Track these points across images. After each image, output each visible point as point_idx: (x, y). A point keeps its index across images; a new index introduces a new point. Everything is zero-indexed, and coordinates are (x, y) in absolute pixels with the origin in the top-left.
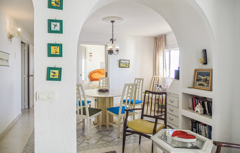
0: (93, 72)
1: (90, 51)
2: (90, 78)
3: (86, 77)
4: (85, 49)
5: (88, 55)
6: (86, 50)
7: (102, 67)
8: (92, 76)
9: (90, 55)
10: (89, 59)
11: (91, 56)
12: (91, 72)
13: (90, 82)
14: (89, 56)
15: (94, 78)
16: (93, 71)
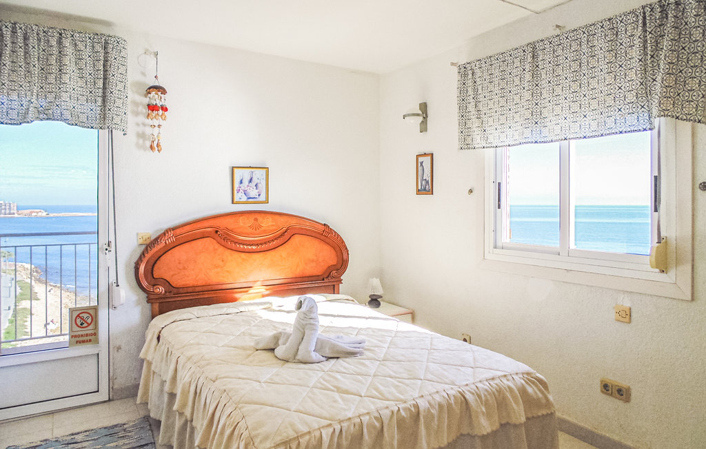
0: (170, 240)
1: (143, 74)
2: (145, 284)
3: (113, 279)
4: (98, 48)
5: (130, 100)
6: (113, 54)
7: (244, 199)
8: (161, 271)
9: (146, 101)
10: (141, 136)
11: (152, 108)
12: (156, 240)
13: (148, 313)
14: (136, 114)
15: (178, 281)
16: (167, 231)
